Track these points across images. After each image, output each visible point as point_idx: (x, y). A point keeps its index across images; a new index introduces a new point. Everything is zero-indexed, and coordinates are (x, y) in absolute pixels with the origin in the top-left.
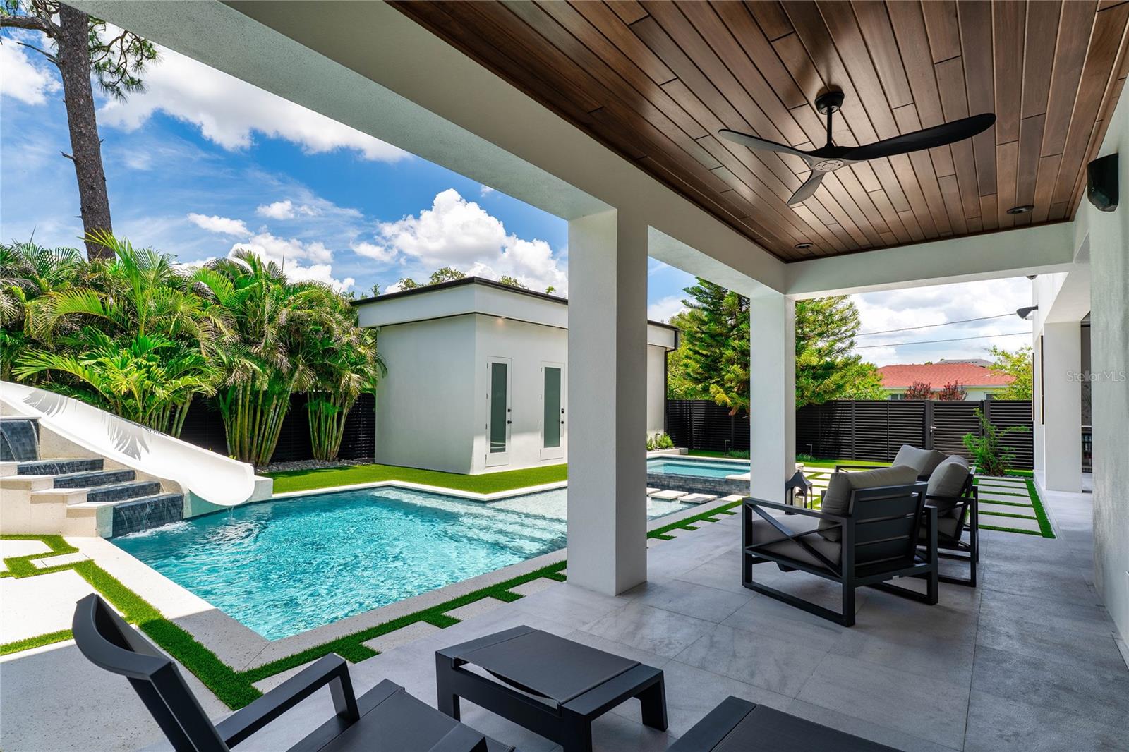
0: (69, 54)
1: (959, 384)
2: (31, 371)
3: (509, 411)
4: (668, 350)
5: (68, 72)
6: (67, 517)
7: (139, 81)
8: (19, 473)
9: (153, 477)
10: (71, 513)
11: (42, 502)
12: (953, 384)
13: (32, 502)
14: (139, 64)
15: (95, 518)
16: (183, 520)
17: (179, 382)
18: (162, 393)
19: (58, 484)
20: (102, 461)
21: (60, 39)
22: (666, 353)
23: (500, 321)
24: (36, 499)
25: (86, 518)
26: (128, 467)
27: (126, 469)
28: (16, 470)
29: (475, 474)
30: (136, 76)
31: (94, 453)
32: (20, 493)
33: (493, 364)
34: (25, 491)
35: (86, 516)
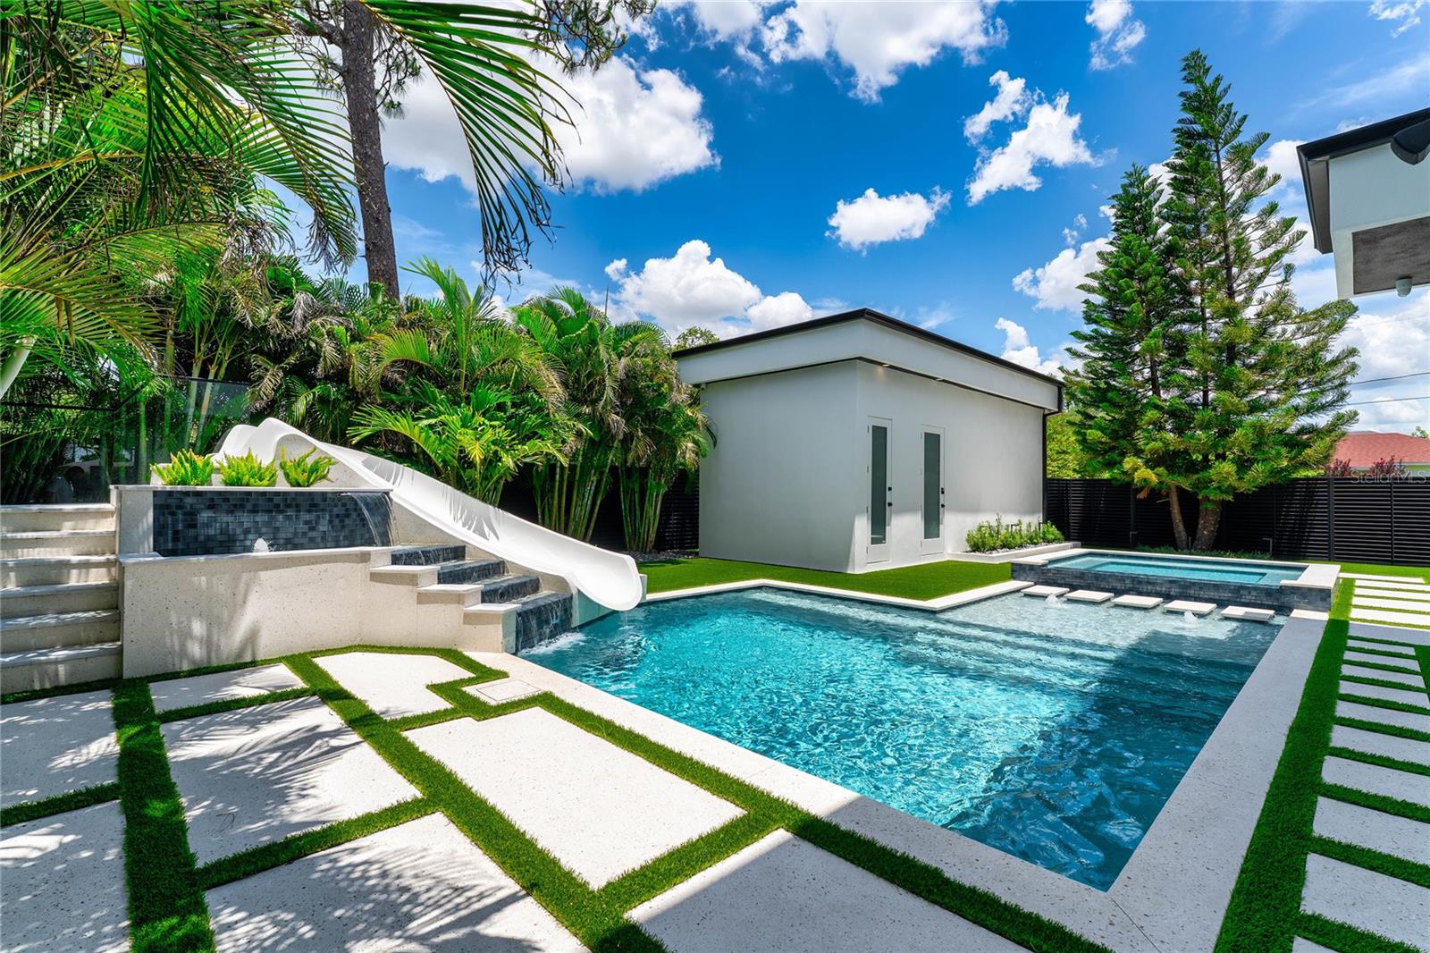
0: (355, 60)
1: (1396, 461)
2: (366, 432)
3: (890, 489)
4: (1047, 412)
5: (353, 82)
6: (465, 623)
7: (399, 104)
8: (394, 563)
9: (529, 571)
10: (470, 619)
11: (432, 602)
12: (1388, 459)
13: (419, 602)
14: (400, 83)
15: (501, 625)
16: (574, 630)
17: (526, 447)
18: (508, 461)
19: (444, 578)
20: (464, 547)
21: (344, 43)
22: (1045, 416)
23: (880, 370)
24: (424, 598)
25: (489, 626)
26: (496, 557)
27: (494, 560)
28: (389, 559)
29: (857, 572)
30: (395, 97)
31: (454, 537)
32: (403, 589)
33: (874, 427)
34: (411, 587)
35: (488, 623)
